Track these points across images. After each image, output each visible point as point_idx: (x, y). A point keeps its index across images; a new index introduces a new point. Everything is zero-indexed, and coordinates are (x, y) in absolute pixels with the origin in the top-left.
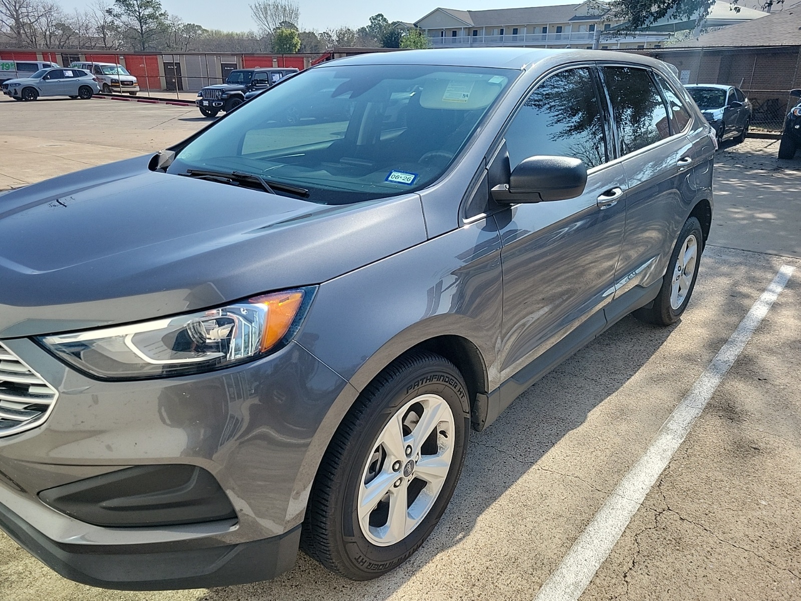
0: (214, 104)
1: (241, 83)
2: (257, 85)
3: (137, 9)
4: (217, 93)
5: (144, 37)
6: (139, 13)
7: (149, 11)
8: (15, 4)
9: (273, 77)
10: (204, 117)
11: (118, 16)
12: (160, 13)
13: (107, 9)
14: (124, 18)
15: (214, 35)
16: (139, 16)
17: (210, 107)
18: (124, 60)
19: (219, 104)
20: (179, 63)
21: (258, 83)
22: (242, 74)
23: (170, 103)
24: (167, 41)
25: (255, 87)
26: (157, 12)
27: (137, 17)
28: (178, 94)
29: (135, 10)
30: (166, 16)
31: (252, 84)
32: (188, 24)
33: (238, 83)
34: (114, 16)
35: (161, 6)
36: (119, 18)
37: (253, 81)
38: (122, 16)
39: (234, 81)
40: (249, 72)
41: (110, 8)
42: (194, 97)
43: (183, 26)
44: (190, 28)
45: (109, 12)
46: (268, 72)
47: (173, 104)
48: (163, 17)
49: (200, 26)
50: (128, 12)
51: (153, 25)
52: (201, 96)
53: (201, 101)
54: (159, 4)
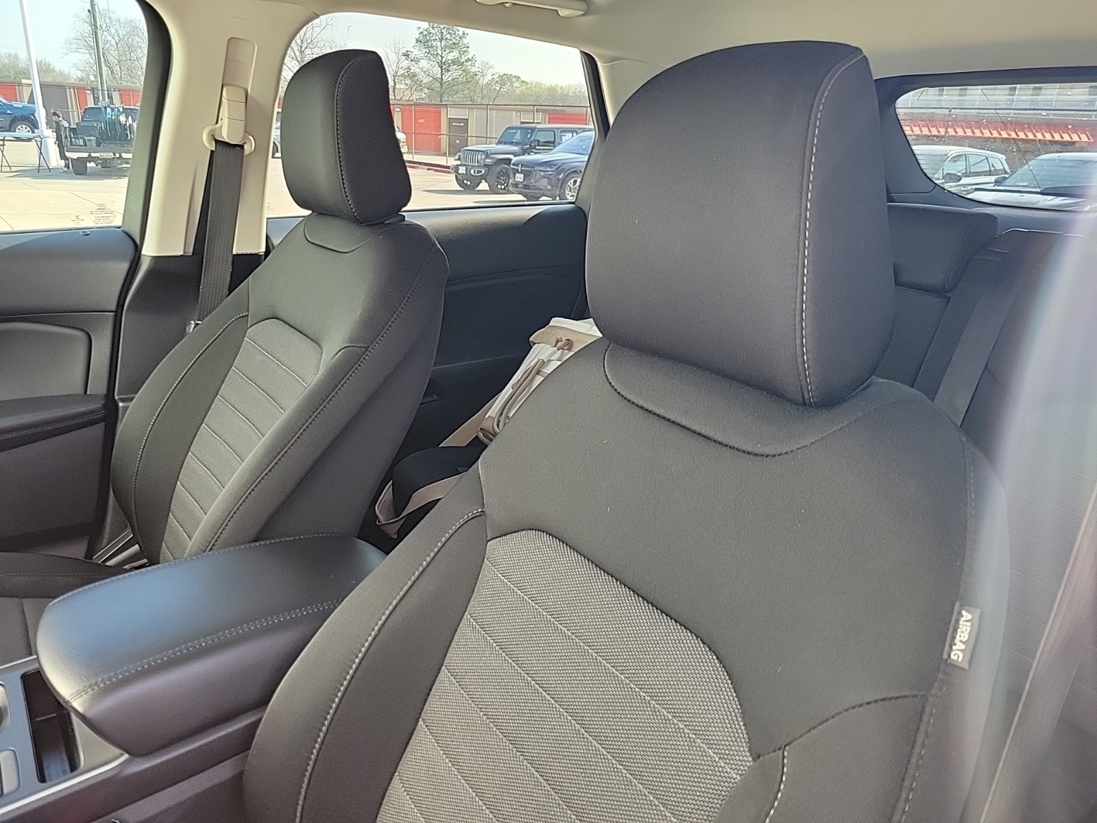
0: (472, 172)
1: (517, 144)
2: (537, 147)
3: (440, 52)
4: (479, 157)
5: (444, 88)
6: (442, 58)
7: (455, 54)
8: (302, 43)
9: (563, 137)
10: (460, 188)
11: (416, 60)
12: (466, 58)
13: (405, 51)
14: (424, 63)
15: (533, 89)
16: (441, 61)
17: (467, 175)
18: (400, 113)
19: (479, 172)
20: (467, 119)
21: (539, 145)
22: (519, 131)
23: (432, 169)
24: (472, 94)
25: (534, 150)
26: (463, 56)
27: (438, 63)
28: (448, 158)
29: (437, 54)
30: (474, 62)
31: (530, 145)
32: (504, 74)
33: (511, 143)
34: (412, 60)
35: (469, 50)
36: (417, 64)
37: (531, 142)
38: (421, 61)
39: (507, 141)
40: (528, 129)
41: (408, 50)
42: (452, 162)
43: (497, 76)
44: (505, 79)
45: (406, 55)
46: (555, 130)
47: (436, 171)
48: (469, 63)
49: (519, 77)
50: (429, 55)
51: (454, 73)
52: (459, 159)
53: (457, 167)
54: (468, 47)
